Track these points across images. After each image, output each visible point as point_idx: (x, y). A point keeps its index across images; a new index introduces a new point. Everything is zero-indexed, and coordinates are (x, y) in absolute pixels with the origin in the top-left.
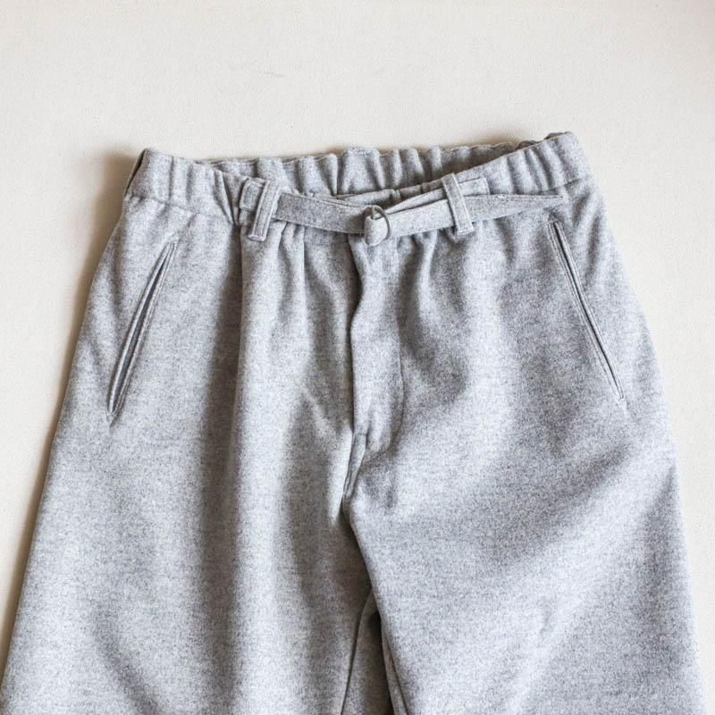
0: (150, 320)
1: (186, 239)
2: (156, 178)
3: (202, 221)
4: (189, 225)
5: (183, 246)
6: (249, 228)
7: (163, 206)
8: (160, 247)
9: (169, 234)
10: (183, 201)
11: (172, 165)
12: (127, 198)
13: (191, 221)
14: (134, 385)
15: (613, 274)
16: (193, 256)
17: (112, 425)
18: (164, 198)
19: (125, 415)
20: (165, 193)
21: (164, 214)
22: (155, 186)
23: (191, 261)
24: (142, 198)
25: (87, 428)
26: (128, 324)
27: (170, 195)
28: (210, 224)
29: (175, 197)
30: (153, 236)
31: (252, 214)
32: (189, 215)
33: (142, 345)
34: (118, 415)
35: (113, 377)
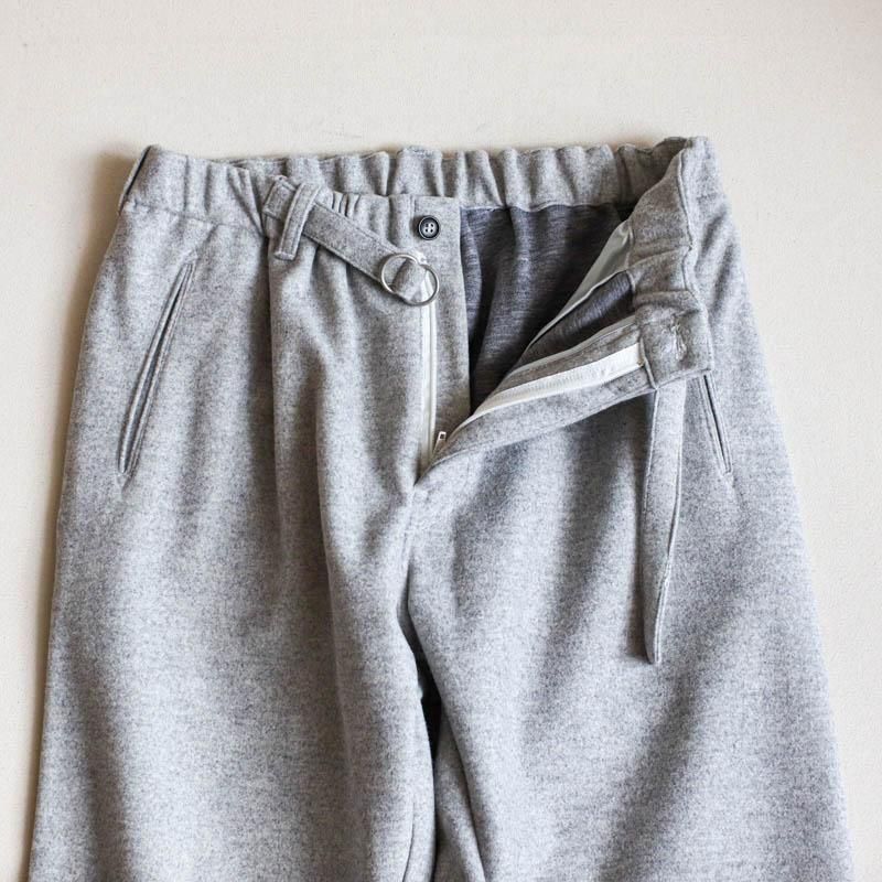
0: (166, 358)
1: (206, 255)
2: (167, 183)
3: (225, 234)
4: (208, 240)
5: (201, 266)
6: (277, 240)
7: (176, 219)
8: (175, 270)
9: (187, 251)
10: (202, 211)
11: (187, 168)
12: (129, 208)
13: (212, 234)
14: (152, 436)
15: (741, 316)
16: (214, 276)
17: (124, 488)
18: (179, 209)
19: (140, 474)
20: (180, 201)
21: (179, 230)
22: (168, 194)
23: (213, 283)
24: (152, 209)
25: (95, 495)
26: (140, 363)
27: (186, 204)
28: (236, 236)
29: (191, 208)
30: (168, 257)
31: (280, 224)
32: (209, 227)
33: (157, 389)
34: (133, 474)
35: (124, 429)
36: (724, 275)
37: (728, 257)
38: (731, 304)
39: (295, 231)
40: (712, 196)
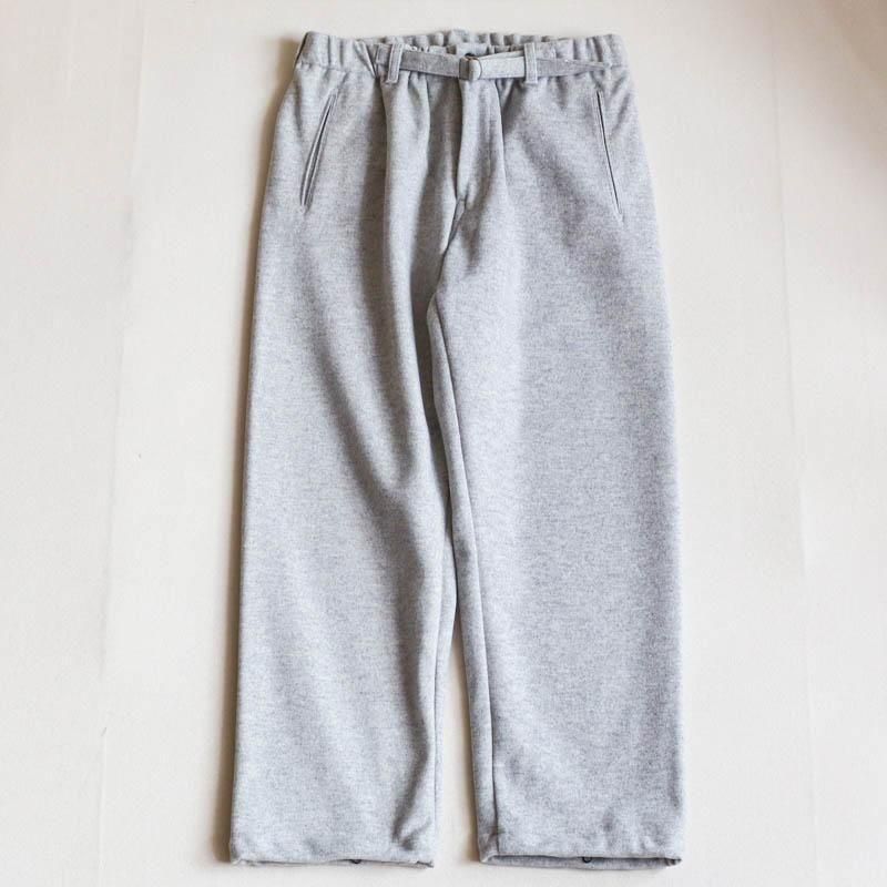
0: (324, 145)
1: (343, 89)
2: (319, 49)
3: (353, 77)
4: (344, 81)
5: (341, 95)
6: (386, 77)
7: (325, 71)
8: (325, 98)
9: (332, 88)
10: (339, 66)
11: (329, 41)
12: (299, 66)
13: (346, 78)
14: (318, 186)
16: (349, 100)
17: (305, 214)
18: (326, 64)
19: (314, 206)
20: (326, 60)
21: (327, 76)
22: (320, 56)
23: (349, 103)
24: (311, 65)
25: (288, 218)
26: (309, 149)
27: (330, 61)
28: (359, 78)
29: (333, 63)
30: (321, 92)
31: (386, 66)
32: (344, 74)
33: (320, 161)
34: (309, 206)
35: (303, 184)
36: (623, 110)
37: (626, 100)
38: (626, 126)
39: (395, 68)
40: (619, 66)
